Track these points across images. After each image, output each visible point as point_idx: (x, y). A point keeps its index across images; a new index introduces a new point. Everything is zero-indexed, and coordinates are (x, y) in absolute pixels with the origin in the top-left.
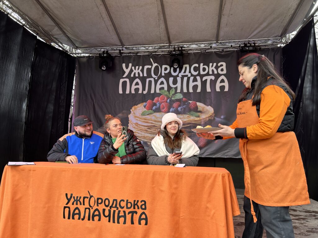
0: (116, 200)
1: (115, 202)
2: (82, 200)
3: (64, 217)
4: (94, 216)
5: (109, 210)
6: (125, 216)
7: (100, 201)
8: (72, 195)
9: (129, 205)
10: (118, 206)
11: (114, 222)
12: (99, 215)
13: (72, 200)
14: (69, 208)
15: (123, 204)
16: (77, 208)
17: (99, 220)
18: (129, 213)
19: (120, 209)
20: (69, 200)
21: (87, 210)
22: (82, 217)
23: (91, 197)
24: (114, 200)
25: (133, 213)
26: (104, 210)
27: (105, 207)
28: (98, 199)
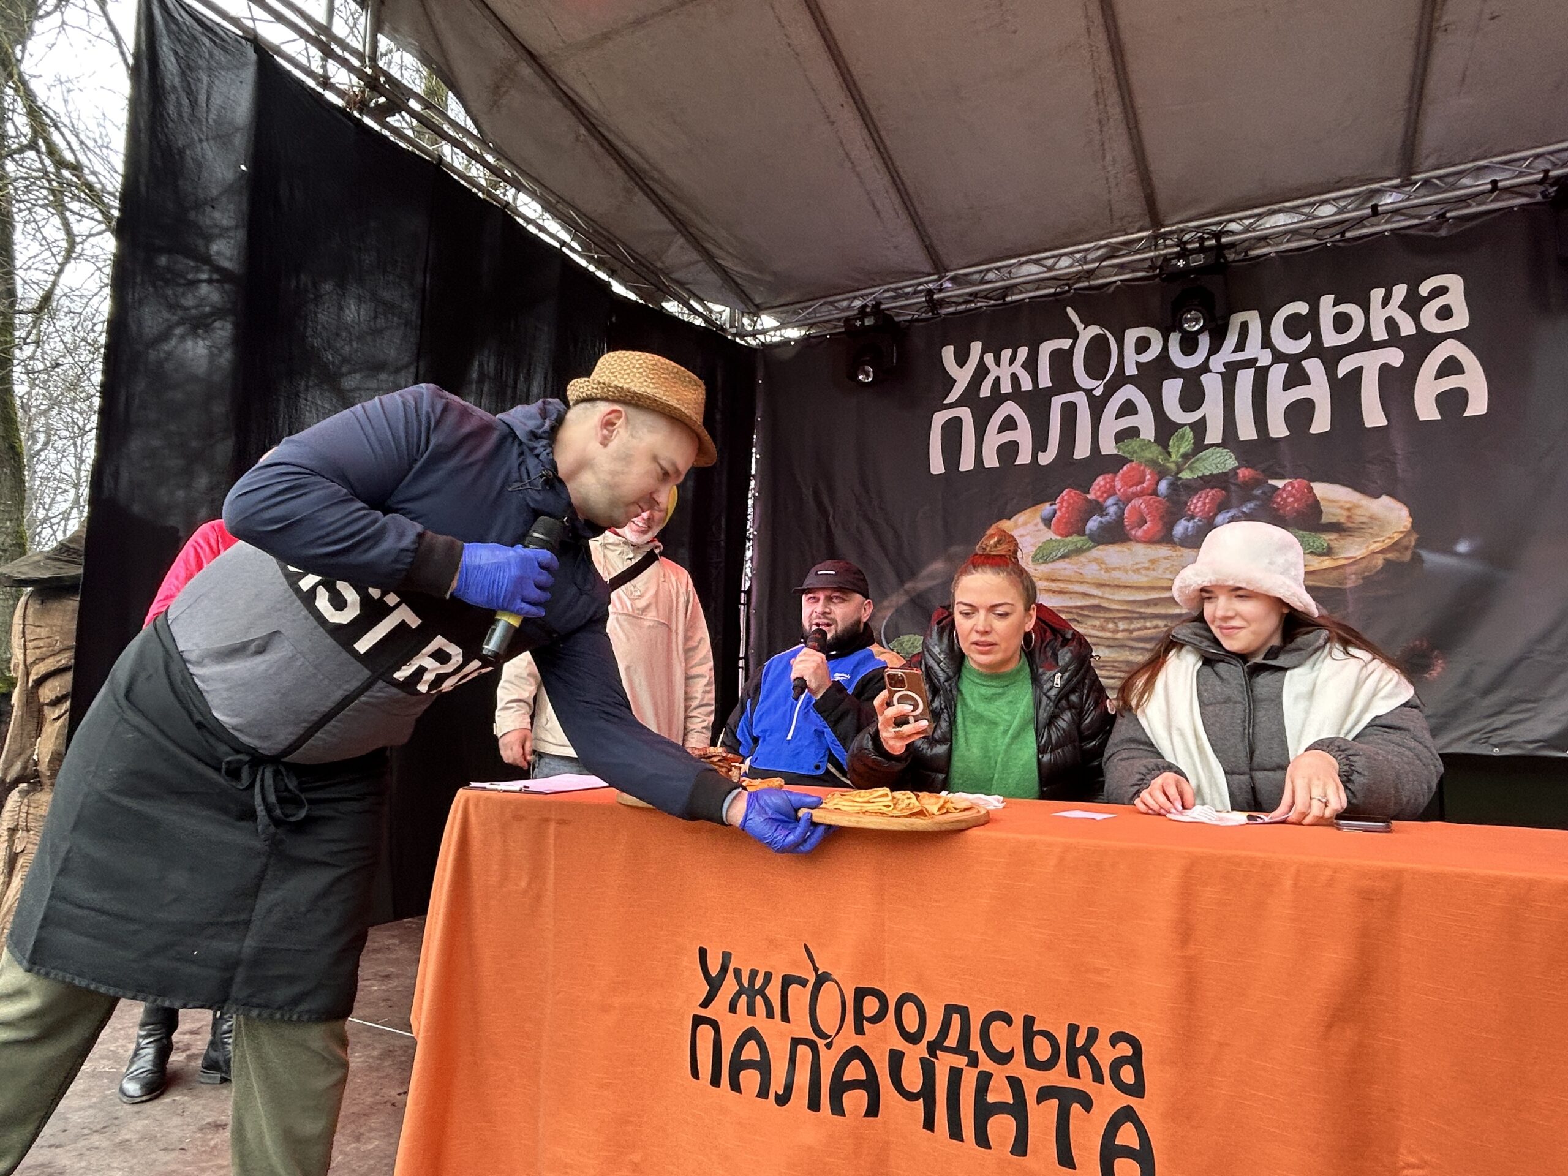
0: (963, 1012)
1: (956, 1019)
2: (774, 991)
3: (695, 1073)
4: (839, 1087)
5: (923, 1060)
6: (1018, 1110)
7: (871, 1006)
8: (726, 957)
9: (1042, 1050)
10: (976, 1045)
11: (956, 1132)
12: (871, 1085)
13: (730, 986)
14: (715, 1025)
15: (1006, 1038)
16: (751, 1034)
17: (873, 1110)
18: (1045, 1094)
19: (986, 1063)
20: (715, 985)
21: (804, 1051)
22: (777, 1086)
23: (822, 979)
24: (950, 1010)
25: (1066, 1098)
26: (896, 1059)
27: (900, 1044)
28: (861, 994)
